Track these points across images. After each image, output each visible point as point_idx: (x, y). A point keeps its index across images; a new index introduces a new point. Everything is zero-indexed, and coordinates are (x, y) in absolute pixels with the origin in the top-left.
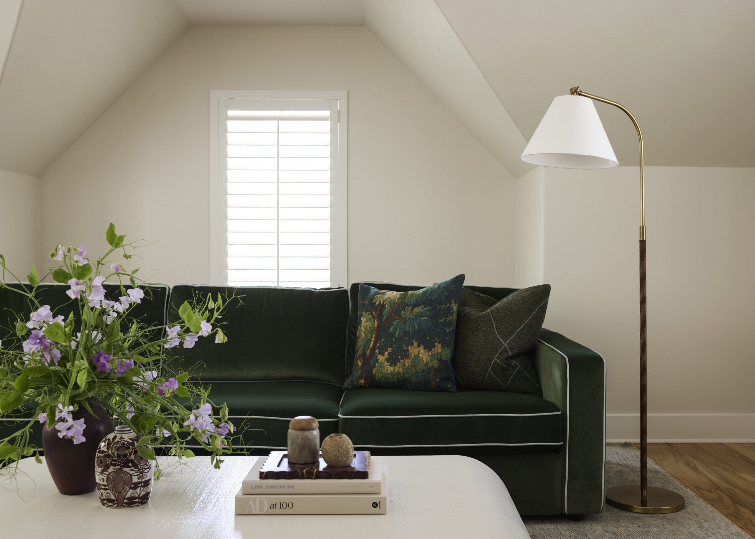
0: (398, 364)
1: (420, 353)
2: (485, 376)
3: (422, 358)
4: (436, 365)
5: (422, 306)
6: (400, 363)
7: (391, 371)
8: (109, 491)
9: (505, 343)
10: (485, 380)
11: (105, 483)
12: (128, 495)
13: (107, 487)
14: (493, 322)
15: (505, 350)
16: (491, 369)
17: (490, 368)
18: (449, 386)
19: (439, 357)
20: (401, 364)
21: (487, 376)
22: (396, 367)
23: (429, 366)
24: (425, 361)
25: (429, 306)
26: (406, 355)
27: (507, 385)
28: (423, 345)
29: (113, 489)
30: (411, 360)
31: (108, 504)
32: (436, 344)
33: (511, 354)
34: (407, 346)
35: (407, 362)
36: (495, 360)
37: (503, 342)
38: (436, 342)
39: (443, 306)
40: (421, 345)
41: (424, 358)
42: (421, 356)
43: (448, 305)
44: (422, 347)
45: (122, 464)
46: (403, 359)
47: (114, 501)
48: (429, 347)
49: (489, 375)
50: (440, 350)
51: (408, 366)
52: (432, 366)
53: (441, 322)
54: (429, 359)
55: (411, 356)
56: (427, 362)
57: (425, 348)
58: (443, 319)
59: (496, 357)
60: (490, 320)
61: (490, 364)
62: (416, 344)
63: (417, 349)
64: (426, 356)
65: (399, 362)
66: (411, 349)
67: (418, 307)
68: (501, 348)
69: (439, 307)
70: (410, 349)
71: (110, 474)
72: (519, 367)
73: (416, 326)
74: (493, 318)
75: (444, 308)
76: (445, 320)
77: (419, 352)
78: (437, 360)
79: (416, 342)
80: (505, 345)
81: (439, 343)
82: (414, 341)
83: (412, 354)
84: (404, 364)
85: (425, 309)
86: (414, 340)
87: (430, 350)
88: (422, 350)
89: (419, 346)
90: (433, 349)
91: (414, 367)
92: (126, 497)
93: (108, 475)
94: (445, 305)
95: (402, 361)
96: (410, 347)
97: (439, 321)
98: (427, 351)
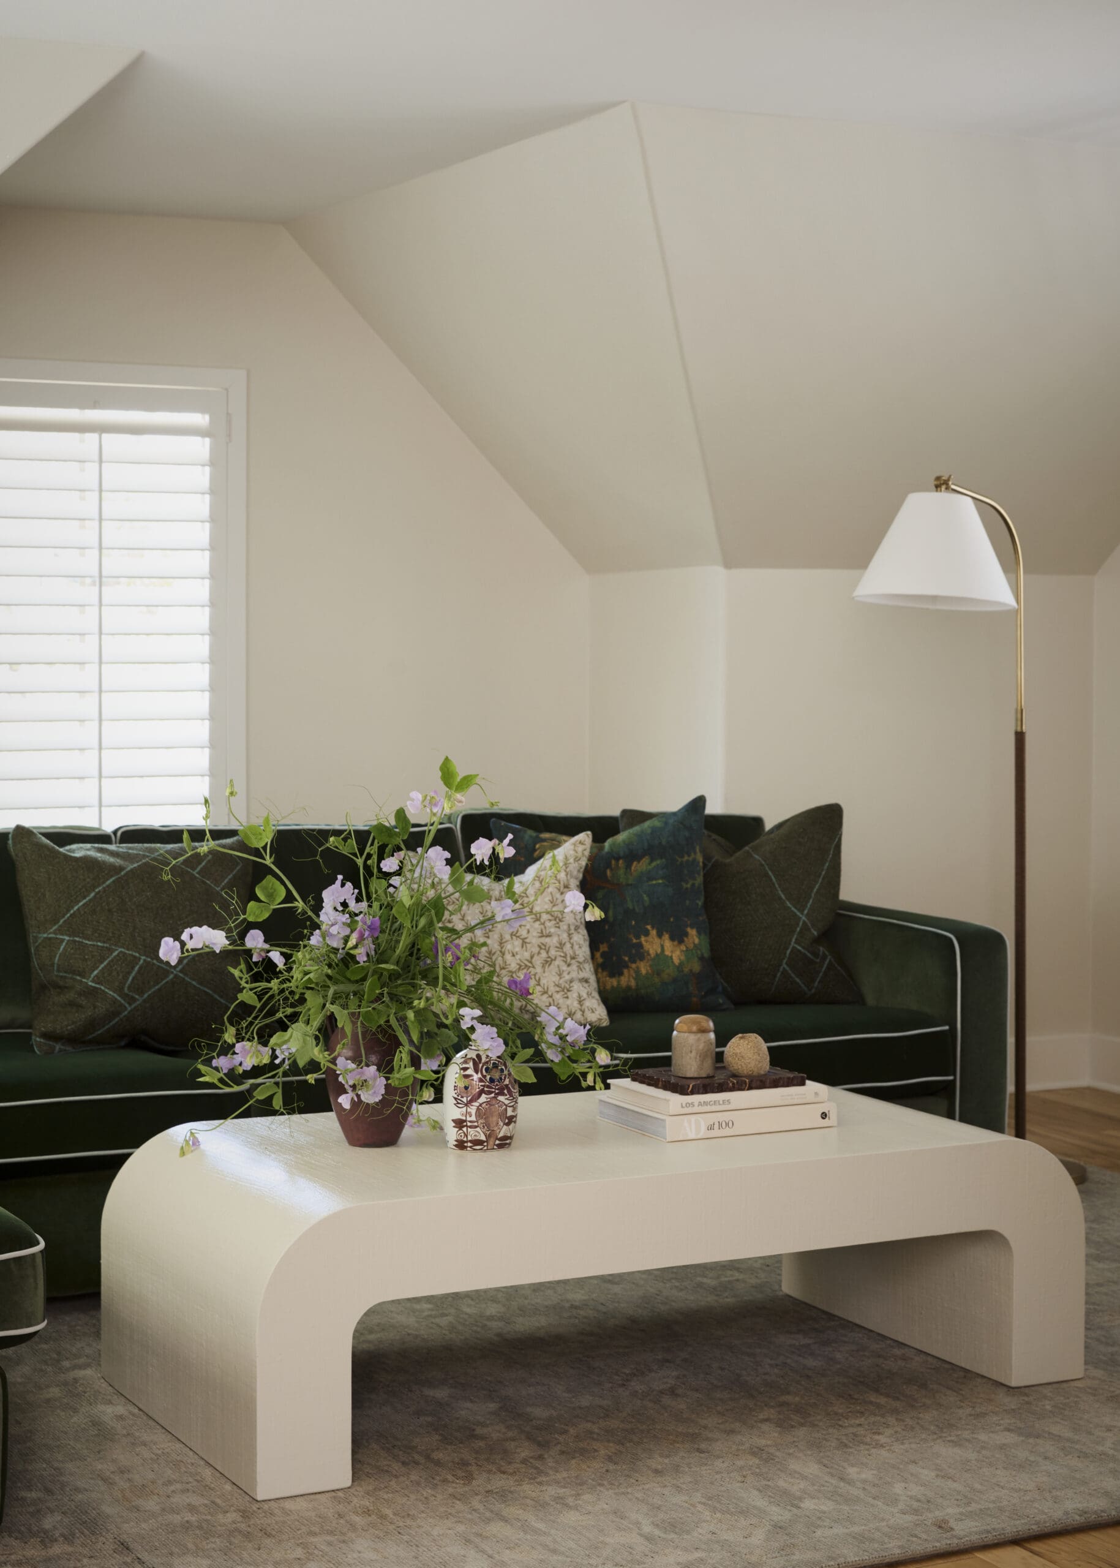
0: (625, 971)
1: (666, 948)
2: (775, 976)
3: (671, 957)
4: (697, 967)
5: (646, 860)
6: (629, 971)
7: (613, 987)
8: (478, 1129)
9: (802, 914)
10: (775, 983)
11: (473, 1118)
12: (501, 1135)
13: (476, 1124)
14: (773, 877)
15: (805, 927)
16: (786, 964)
17: (785, 961)
18: (721, 1001)
19: (699, 952)
20: (632, 972)
21: (779, 975)
22: (622, 978)
23: (686, 970)
24: (676, 961)
25: (661, 858)
26: (639, 954)
27: (813, 991)
28: (667, 932)
29: (483, 1126)
30: (650, 962)
31: (475, 1147)
32: (689, 930)
33: (815, 933)
34: (638, 937)
35: (644, 968)
36: (793, 947)
37: (798, 913)
38: (687, 926)
39: (686, 858)
40: (664, 933)
41: (674, 958)
42: (668, 953)
43: (693, 855)
44: (666, 936)
45: (497, 1091)
46: (634, 962)
47: (484, 1142)
48: (678, 937)
49: (782, 973)
50: (697, 941)
51: (646, 974)
52: (691, 971)
53: (687, 889)
54: (683, 958)
55: (649, 954)
56: (681, 964)
57: (672, 939)
58: (691, 882)
59: (794, 940)
60: (767, 875)
61: (785, 953)
62: (654, 932)
63: (657, 940)
64: (678, 953)
65: (627, 967)
66: (647, 941)
67: (639, 862)
68: (798, 924)
69: (680, 860)
70: (644, 943)
71: (481, 1105)
72: (829, 957)
73: (646, 898)
74: (771, 870)
75: (688, 861)
76: (693, 885)
77: (662, 947)
78: (696, 959)
79: (653, 928)
80: (804, 918)
81: (692, 928)
82: (649, 927)
83: (651, 952)
84: (637, 971)
85: (654, 864)
86: (648, 924)
87: (681, 942)
88: (668, 944)
89: (660, 935)
90: (685, 939)
91: (658, 974)
92: (499, 1136)
93: (478, 1107)
94: (689, 856)
95: (634, 966)
96: (643, 939)
97: (685, 885)
98: (676, 943)
